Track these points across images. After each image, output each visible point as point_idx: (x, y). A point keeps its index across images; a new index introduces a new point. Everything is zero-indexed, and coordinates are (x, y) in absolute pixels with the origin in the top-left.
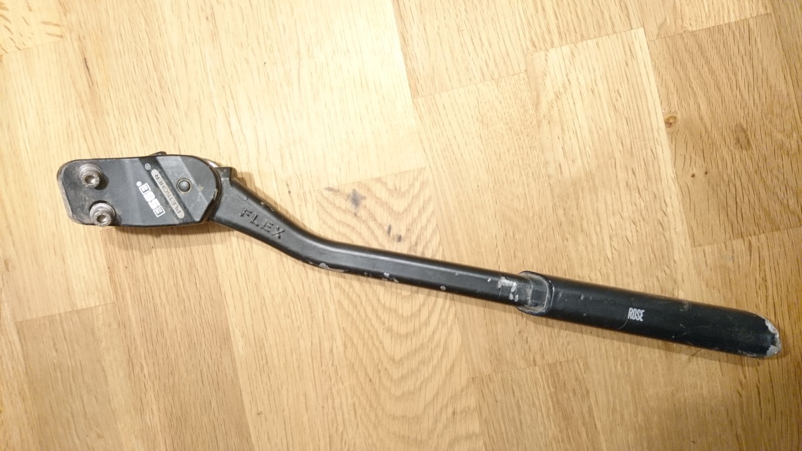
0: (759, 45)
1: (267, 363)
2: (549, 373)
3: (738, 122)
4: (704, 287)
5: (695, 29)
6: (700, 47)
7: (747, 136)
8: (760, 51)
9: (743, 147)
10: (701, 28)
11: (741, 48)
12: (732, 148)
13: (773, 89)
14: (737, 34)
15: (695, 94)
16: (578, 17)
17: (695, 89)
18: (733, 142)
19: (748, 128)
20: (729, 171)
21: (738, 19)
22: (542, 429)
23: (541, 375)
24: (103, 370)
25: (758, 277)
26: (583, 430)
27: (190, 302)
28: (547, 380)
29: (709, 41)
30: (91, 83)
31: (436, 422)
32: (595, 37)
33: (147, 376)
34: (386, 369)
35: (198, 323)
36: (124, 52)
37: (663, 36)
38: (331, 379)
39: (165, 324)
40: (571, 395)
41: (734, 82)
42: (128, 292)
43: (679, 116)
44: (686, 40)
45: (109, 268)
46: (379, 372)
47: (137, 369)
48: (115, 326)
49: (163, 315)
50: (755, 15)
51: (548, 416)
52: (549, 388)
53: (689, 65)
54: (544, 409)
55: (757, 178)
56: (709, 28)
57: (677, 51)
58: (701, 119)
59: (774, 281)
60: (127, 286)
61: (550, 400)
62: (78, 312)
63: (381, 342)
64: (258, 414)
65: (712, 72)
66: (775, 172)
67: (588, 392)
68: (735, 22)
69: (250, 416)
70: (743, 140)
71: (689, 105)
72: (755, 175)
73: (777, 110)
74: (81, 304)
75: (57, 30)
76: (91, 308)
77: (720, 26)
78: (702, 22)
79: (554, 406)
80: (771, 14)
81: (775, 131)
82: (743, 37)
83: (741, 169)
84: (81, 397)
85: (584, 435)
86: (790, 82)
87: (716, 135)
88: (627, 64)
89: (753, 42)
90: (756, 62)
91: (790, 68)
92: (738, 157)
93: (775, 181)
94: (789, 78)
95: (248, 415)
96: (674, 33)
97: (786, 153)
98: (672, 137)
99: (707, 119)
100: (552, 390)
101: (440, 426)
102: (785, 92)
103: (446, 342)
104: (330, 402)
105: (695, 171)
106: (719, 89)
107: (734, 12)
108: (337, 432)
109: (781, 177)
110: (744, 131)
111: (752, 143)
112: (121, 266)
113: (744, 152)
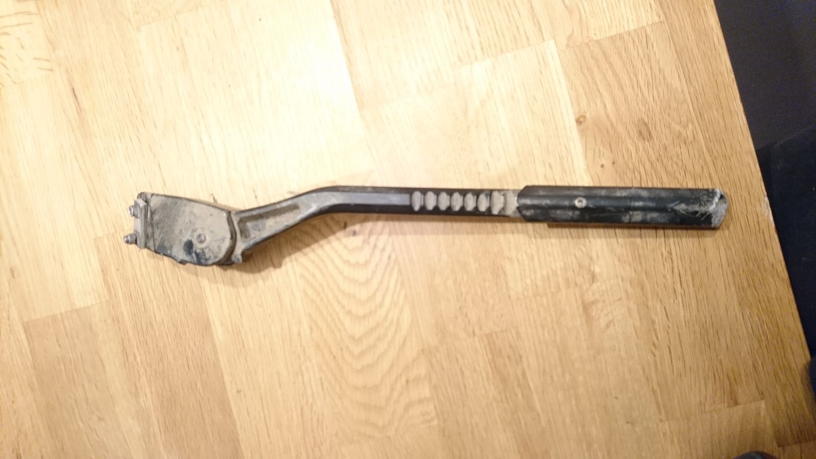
0: (656, 48)
1: (244, 347)
2: (486, 342)
3: (640, 118)
4: (617, 262)
5: (599, 38)
6: (604, 53)
7: (648, 129)
8: (657, 53)
9: (645, 138)
10: (604, 37)
11: (640, 52)
12: (636, 140)
13: (669, 87)
14: (636, 40)
15: (601, 95)
16: (497, 33)
17: (601, 91)
18: (636, 134)
19: (650, 122)
20: (634, 160)
21: (637, 27)
22: (483, 391)
23: (480, 343)
24: (102, 361)
25: (664, 251)
26: (518, 391)
27: (174, 297)
28: (485, 349)
29: (612, 49)
30: (80, 110)
31: (392, 390)
32: (513, 50)
33: (140, 364)
34: (347, 347)
35: (182, 316)
36: (107, 81)
37: (571, 46)
38: (300, 358)
39: (153, 317)
40: (507, 360)
41: (636, 83)
42: (120, 292)
43: (588, 115)
44: (591, 48)
45: (102, 271)
46: (342, 349)
47: (131, 358)
48: (110, 321)
49: (152, 310)
50: (650, 23)
51: (488, 379)
52: (487, 355)
53: (595, 70)
54: (484, 374)
55: (659, 166)
56: (612, 36)
57: (584, 58)
58: (608, 116)
59: (679, 255)
60: (119, 286)
61: (489, 366)
62: (77, 311)
63: (342, 324)
64: (238, 392)
65: (615, 74)
66: (675, 159)
67: (521, 357)
68: (634, 30)
69: (231, 393)
70: (645, 133)
71: (596, 105)
72: (657, 162)
73: (674, 104)
74: (79, 304)
75: (46, 65)
76: (88, 307)
77: (622, 34)
78: (606, 32)
79: (492, 372)
80: (664, 22)
81: (672, 123)
82: (642, 43)
83: (644, 158)
84: (83, 386)
85: (520, 396)
86: (684, 80)
87: (621, 130)
88: (541, 72)
89: (650, 46)
90: (654, 64)
91: (683, 67)
92: (641, 148)
93: (675, 166)
94: (682, 76)
95: (229, 393)
96: (581, 43)
97: (683, 141)
98: (583, 133)
99: (612, 116)
100: (490, 357)
101: (396, 394)
102: (679, 89)
103: (398, 320)
104: (300, 378)
105: (604, 162)
106: (622, 89)
107: (633, 21)
108: (307, 402)
109: (680, 163)
110: (646, 125)
111: (653, 134)
112: (113, 269)
113: (647, 143)
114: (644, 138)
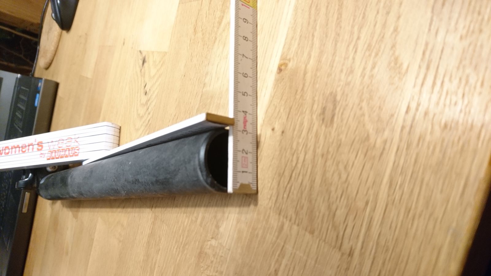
7: (334, 111)
15: (312, 44)
17: (315, 38)
19: (340, 103)
43: (290, 65)
53: (323, 10)
55: (320, 164)
87: (308, 96)
92: (315, 129)
99: (309, 75)
105: (276, 126)
113: (323, 127)
114: (323, 119)
